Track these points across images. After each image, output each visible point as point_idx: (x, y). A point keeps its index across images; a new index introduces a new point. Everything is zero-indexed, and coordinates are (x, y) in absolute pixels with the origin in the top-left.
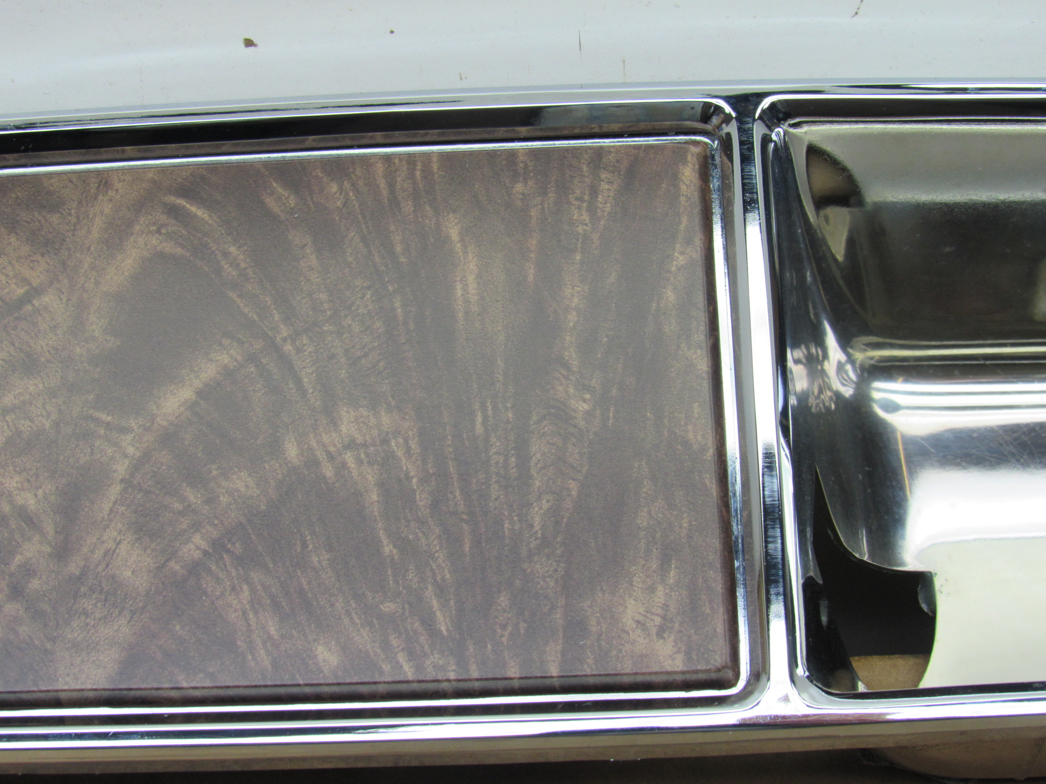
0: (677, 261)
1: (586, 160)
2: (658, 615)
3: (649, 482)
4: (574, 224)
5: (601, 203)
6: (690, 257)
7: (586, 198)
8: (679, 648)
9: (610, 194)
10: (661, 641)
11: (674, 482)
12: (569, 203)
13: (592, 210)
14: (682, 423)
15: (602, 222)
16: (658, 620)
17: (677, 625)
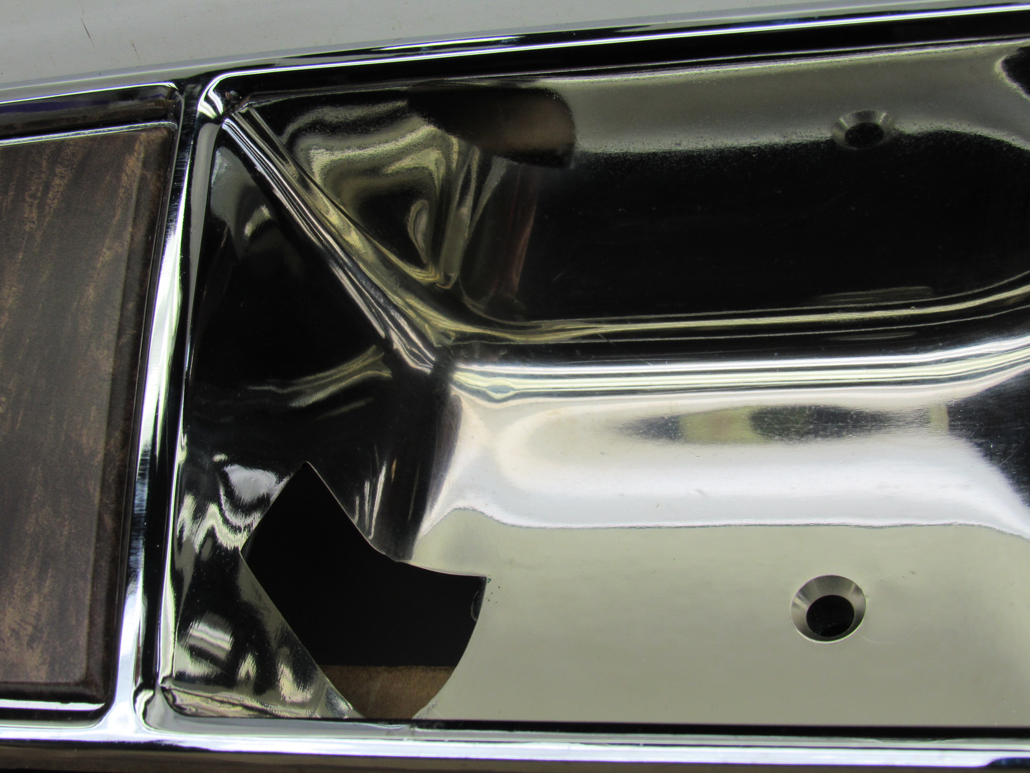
0: (103, 257)
1: (47, 155)
2: (30, 624)
3: (41, 488)
4: (23, 222)
5: (50, 199)
6: (116, 252)
7: (39, 194)
8: (45, 660)
9: (60, 190)
10: (30, 650)
11: (62, 488)
12: (24, 201)
13: (41, 207)
14: (79, 427)
15: (47, 219)
16: (30, 629)
17: (45, 635)
